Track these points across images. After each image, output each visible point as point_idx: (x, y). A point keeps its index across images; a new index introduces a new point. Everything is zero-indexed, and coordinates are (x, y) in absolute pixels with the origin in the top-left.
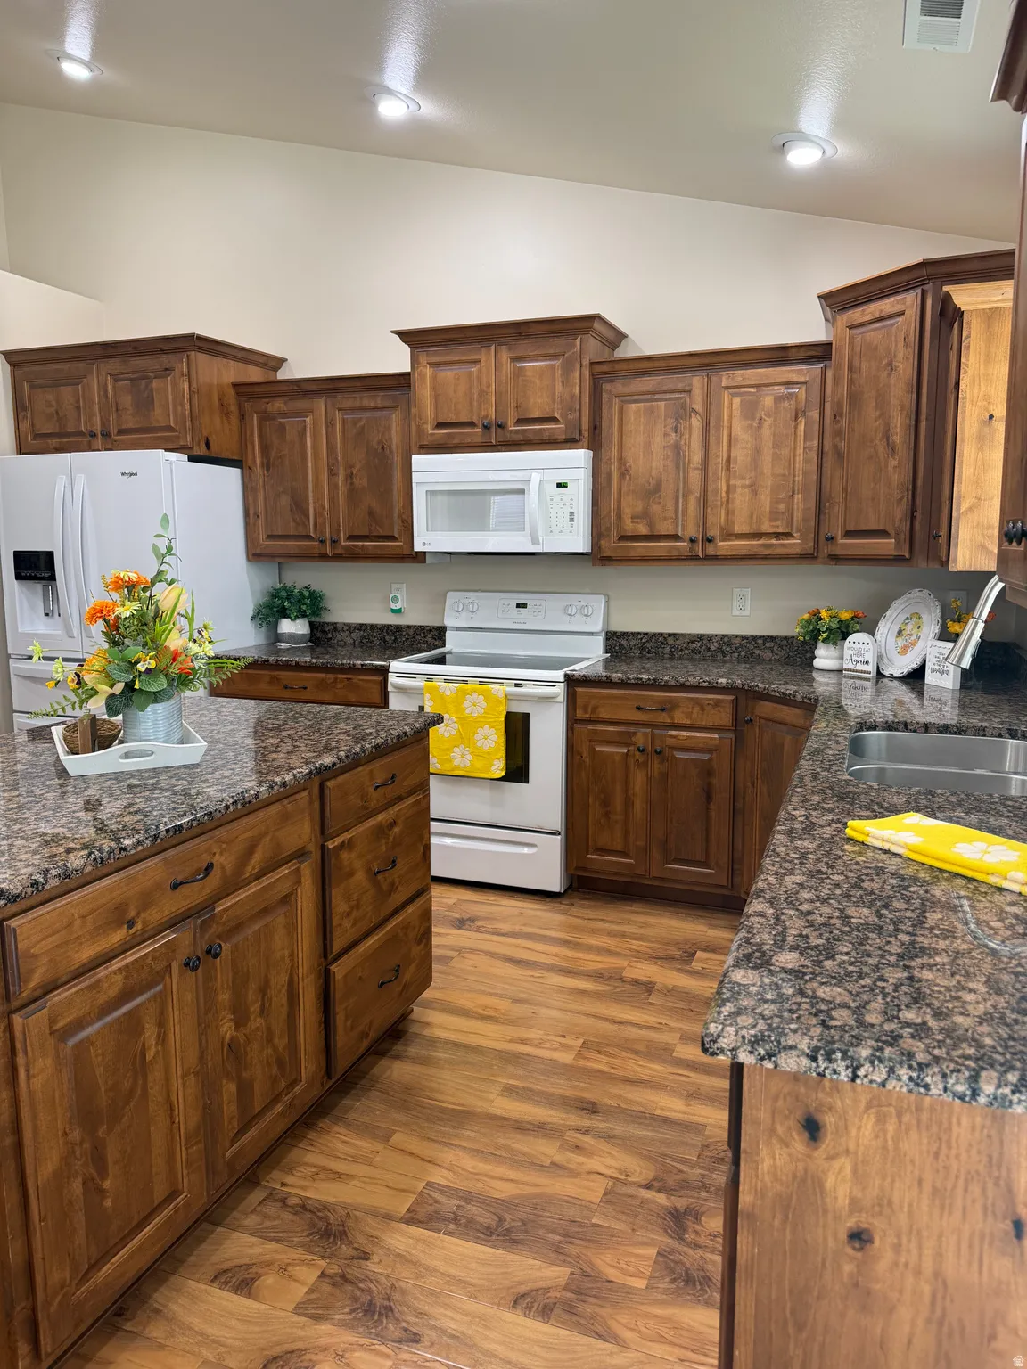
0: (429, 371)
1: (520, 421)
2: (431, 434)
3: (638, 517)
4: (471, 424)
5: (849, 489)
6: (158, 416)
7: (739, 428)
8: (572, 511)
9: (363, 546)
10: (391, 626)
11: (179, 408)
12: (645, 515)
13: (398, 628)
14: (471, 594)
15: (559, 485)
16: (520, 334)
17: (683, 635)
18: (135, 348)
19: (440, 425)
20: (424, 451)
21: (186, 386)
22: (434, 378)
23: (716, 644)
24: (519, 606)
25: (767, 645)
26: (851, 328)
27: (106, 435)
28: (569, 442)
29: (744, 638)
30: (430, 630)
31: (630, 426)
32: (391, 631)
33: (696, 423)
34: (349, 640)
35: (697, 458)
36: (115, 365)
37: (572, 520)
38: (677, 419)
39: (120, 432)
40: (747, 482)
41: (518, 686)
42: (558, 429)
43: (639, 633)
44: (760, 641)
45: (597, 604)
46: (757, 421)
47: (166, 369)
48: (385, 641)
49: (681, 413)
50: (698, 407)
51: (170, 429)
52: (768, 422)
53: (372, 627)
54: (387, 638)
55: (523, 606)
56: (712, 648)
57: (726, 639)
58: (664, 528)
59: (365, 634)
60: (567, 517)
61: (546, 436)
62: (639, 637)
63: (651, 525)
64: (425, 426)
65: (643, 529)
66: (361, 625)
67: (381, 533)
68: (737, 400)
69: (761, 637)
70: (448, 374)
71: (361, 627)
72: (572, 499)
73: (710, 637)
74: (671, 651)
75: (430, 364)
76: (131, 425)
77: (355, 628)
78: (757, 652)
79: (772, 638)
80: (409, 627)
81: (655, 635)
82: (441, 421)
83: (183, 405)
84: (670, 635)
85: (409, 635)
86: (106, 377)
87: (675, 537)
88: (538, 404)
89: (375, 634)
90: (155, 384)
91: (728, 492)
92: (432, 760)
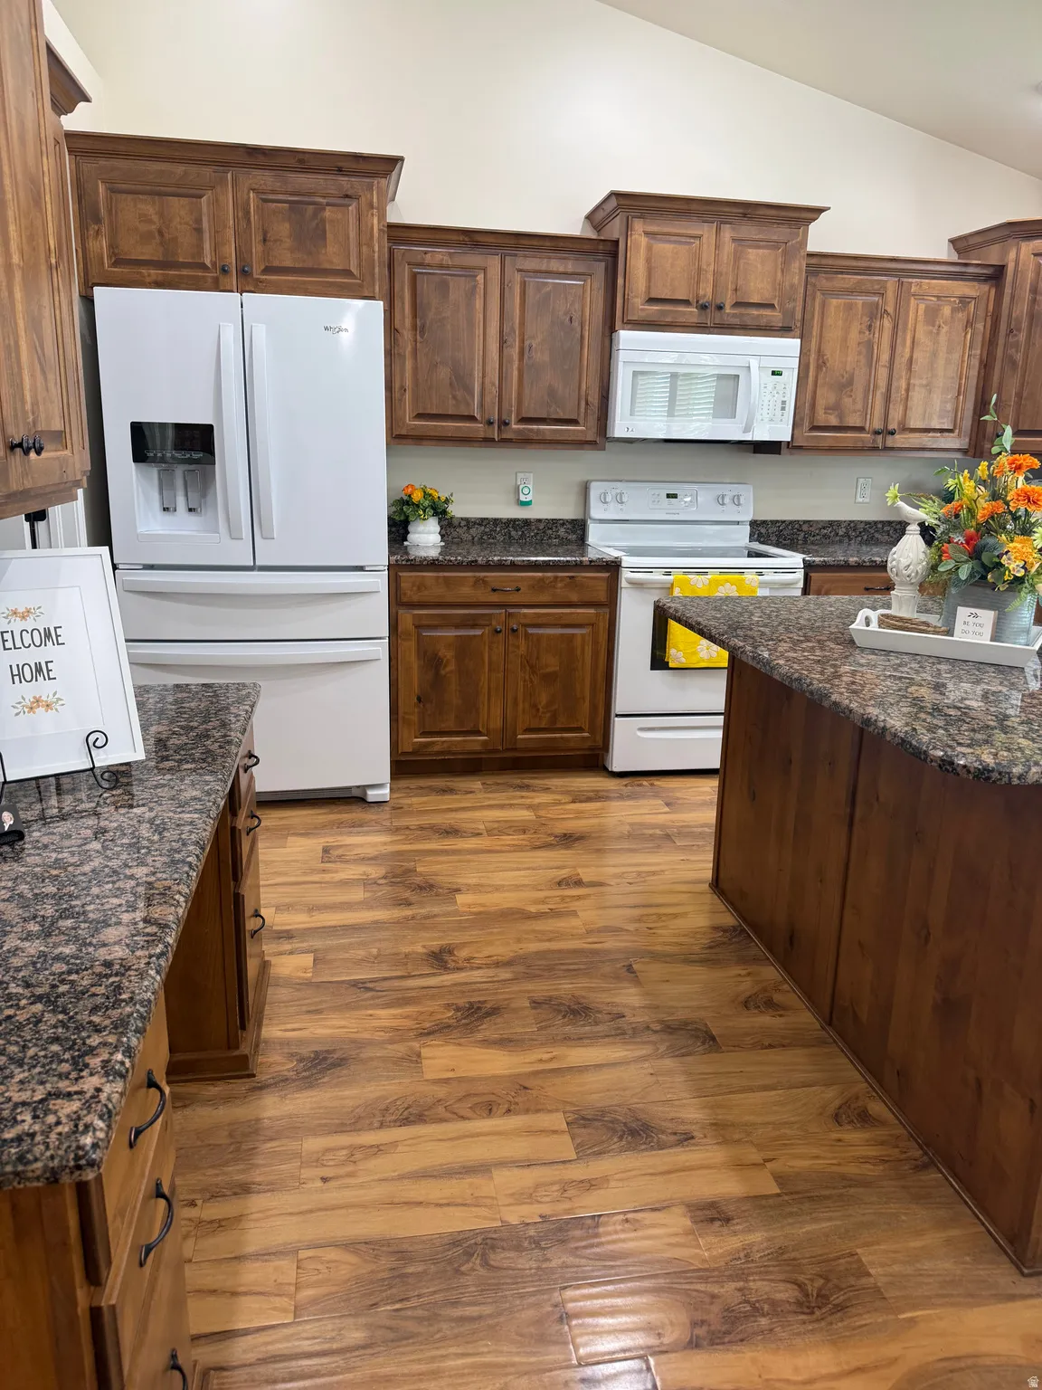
0: (644, 240)
1: (737, 304)
2: (642, 310)
3: (829, 409)
4: (686, 302)
5: (1025, 394)
6: (331, 255)
7: (921, 335)
8: (784, 399)
9: (538, 430)
10: (518, 520)
11: (364, 249)
12: (836, 408)
13: (527, 522)
14: (619, 484)
15: (774, 373)
16: (745, 215)
17: (817, 522)
18: (301, 161)
19: (652, 300)
20: (629, 326)
21: (375, 221)
22: (649, 248)
23: (844, 530)
24: (669, 496)
25: (885, 529)
26: (1035, 255)
27: (244, 273)
28: (785, 331)
29: (867, 523)
30: (563, 524)
31: (829, 321)
32: (518, 525)
33: (887, 323)
34: (466, 537)
35: (885, 357)
36: (265, 179)
37: (783, 409)
38: (871, 318)
39: (268, 270)
40: (924, 382)
41: (761, 574)
42: (775, 316)
43: (777, 521)
44: (880, 526)
45: (747, 493)
46: (937, 327)
47: (347, 196)
48: (510, 537)
49: (874, 313)
50: (890, 310)
51: (348, 273)
52: (945, 329)
53: (496, 521)
54: (513, 533)
55: (675, 496)
56: (841, 533)
57: (852, 525)
58: (853, 420)
59: (487, 530)
60: (779, 405)
61: (763, 322)
62: (778, 525)
63: (841, 417)
64: (636, 300)
65: (834, 421)
66: (483, 520)
67: (562, 415)
68: (922, 307)
69: (881, 522)
70: (664, 248)
71: (482, 522)
72: (785, 388)
73: (839, 523)
74: (804, 537)
75: (646, 233)
76: (288, 263)
77: (475, 523)
78: (877, 535)
79: (890, 523)
80: (539, 521)
81: (791, 522)
82: (653, 296)
83: (370, 246)
84: (805, 522)
85: (539, 529)
86: (249, 193)
87: (861, 429)
88: (758, 288)
89: (498, 529)
90: (328, 213)
91: (908, 390)
92: (675, 655)
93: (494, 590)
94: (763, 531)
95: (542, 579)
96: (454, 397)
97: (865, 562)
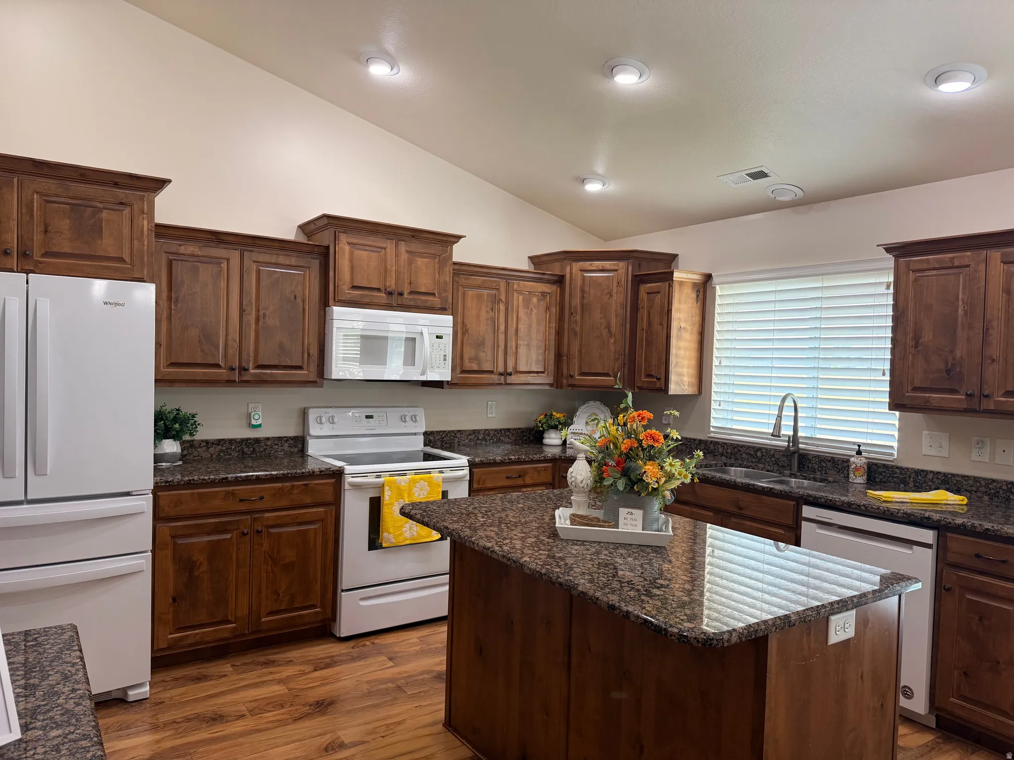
0: (347, 248)
1: (411, 293)
2: (348, 293)
3: (472, 360)
4: (378, 290)
5: (583, 352)
6: (107, 245)
7: (522, 313)
8: (445, 354)
9: (271, 373)
10: (250, 439)
11: (136, 243)
12: (476, 359)
13: (257, 441)
14: (330, 410)
15: (437, 337)
16: (413, 236)
17: (465, 431)
18: (82, 175)
19: (354, 287)
20: (339, 304)
21: (145, 223)
22: (351, 253)
23: (482, 436)
24: (367, 417)
25: (507, 434)
26: (581, 270)
27: (24, 255)
28: (442, 310)
29: (495, 430)
30: (287, 441)
31: (469, 304)
32: (250, 443)
33: (502, 307)
34: (205, 455)
35: (502, 327)
36: (50, 185)
37: (445, 360)
38: (492, 303)
39: (46, 254)
40: (526, 343)
41: (441, 472)
42: (436, 301)
43: (441, 432)
44: (503, 432)
45: (421, 413)
46: (530, 310)
47: (122, 203)
48: (243, 453)
49: (495, 300)
50: (503, 298)
51: (121, 260)
52: (535, 311)
53: (231, 441)
54: (246, 450)
55: (371, 417)
56: (480, 438)
57: (487, 432)
58: (487, 366)
59: (224, 448)
60: (442, 358)
61: (429, 304)
62: (441, 434)
63: (479, 364)
64: (344, 287)
65: (475, 368)
66: (220, 440)
67: (289, 363)
68: (521, 298)
69: (504, 429)
70: (362, 254)
71: (219, 442)
72: (445, 347)
73: (479, 431)
74: (458, 442)
75: (349, 243)
76: (67, 249)
77: (213, 443)
78: (502, 438)
79: (509, 430)
80: (268, 439)
81: (449, 432)
82: (355, 284)
83: (141, 240)
84: (458, 431)
85: (267, 445)
86: (33, 195)
87: (491, 372)
88: (425, 282)
89: (233, 447)
90: (105, 214)
91: (517, 348)
92: (388, 536)
93: (241, 500)
94: (432, 438)
95: (282, 489)
96: (202, 350)
97: (505, 460)
